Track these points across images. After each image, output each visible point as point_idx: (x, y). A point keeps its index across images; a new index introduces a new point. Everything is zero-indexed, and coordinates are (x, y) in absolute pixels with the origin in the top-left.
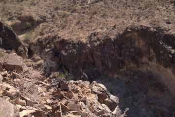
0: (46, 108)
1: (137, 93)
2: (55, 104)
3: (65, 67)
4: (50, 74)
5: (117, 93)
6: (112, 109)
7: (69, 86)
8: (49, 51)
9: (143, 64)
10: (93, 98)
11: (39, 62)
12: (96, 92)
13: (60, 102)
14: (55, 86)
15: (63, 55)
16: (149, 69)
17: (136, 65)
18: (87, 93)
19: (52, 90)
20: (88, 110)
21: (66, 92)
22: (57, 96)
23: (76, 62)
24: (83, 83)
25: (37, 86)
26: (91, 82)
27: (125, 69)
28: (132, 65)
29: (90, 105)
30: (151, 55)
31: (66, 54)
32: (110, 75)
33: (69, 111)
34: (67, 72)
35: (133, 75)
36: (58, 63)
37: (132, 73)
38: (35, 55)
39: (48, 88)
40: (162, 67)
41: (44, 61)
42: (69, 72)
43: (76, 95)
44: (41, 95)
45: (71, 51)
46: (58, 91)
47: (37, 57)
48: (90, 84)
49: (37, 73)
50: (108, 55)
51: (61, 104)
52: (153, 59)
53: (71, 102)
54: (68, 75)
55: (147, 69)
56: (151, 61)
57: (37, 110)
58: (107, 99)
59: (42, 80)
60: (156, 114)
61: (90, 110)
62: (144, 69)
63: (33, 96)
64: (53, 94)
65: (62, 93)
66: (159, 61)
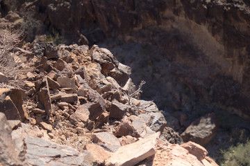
0: (26, 85)
1: (159, 61)
2: (39, 78)
3: (54, 27)
4: (34, 39)
5: (131, 62)
6: (122, 83)
7: (60, 53)
8: (31, 5)
9: (166, 19)
10: (95, 69)
11: (17, 22)
12: (98, 59)
13: (46, 76)
14: (39, 54)
15: (51, 10)
16: (175, 26)
17: (156, 22)
18: (85, 62)
19: (35, 59)
20: (87, 85)
21: (54, 62)
22: (42, 68)
23: (70, 19)
24: (79, 48)
25: (12, 54)
26: (90, 46)
27: (141, 28)
28: (150, 21)
29: (89, 78)
30: (177, 5)
31: (55, 9)
32: (120, 37)
33: (59, 88)
34: (58, 35)
35: (153, 35)
36: (44, 23)
37: (151, 33)
38: (11, 12)
39: (29, 57)
40: (194, 23)
41: (25, 20)
42: (60, 35)
43: (69, 66)
44: (18, 66)
45: (62, 4)
46: (43, 61)
47: (14, 14)
48: (89, 49)
49: (14, 37)
50: (115, 8)
51: (48, 79)
52: (180, 11)
53: (63, 76)
54: (60, 39)
55: (172, 26)
56: (178, 15)
57: (13, 88)
58: (114, 70)
59: (20, 46)
60: (187, 89)
61: (91, 86)
62: (167, 26)
63: (7, 69)
64: (37, 64)
65: (49, 63)
66: (188, 14)
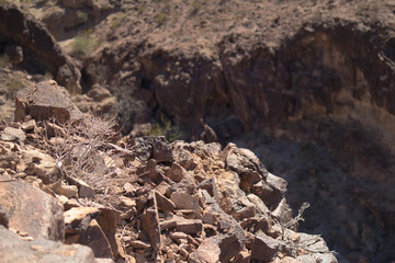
0: (123, 204)
1: (327, 171)
2: (144, 193)
3: (164, 111)
4: (131, 129)
5: (282, 172)
6: (272, 205)
7: (175, 155)
8: (128, 77)
9: (340, 104)
10: (228, 181)
11: (106, 102)
12: (236, 166)
13: (154, 191)
14: (143, 154)
15: (160, 85)
16: (354, 115)
17: (324, 109)
18: (214, 169)
19: (136, 163)
20: (217, 207)
21: (167, 168)
22: (147, 177)
23: (189, 100)
24: (205, 147)
25: (101, 153)
26: (224, 146)
27: (300, 117)
28: (316, 107)
29: (221, 196)
30: (359, 84)
31: (167, 83)
32: (267, 130)
33: (174, 210)
34: (169, 124)
35: (319, 130)
36: (149, 104)
37: (317, 126)
38: (97, 85)
39: (128, 159)
40: (384, 112)
41: (119, 98)
42: (173, 124)
43: (189, 175)
44: (111, 173)
45: (177, 77)
46: (150, 166)
47: (101, 90)
48: (222, 149)
49: (103, 126)
50: (261, 84)
51: (157, 194)
52: (363, 93)
53: (180, 191)
54: (172, 131)
55: (349, 117)
56: (359, 99)
57: (102, 206)
58: (260, 184)
59: (114, 140)
60: (371, 217)
61: (223, 207)
62: (342, 116)
63: (92, 176)
64: (139, 170)
65: (159, 169)
66: (376, 98)
